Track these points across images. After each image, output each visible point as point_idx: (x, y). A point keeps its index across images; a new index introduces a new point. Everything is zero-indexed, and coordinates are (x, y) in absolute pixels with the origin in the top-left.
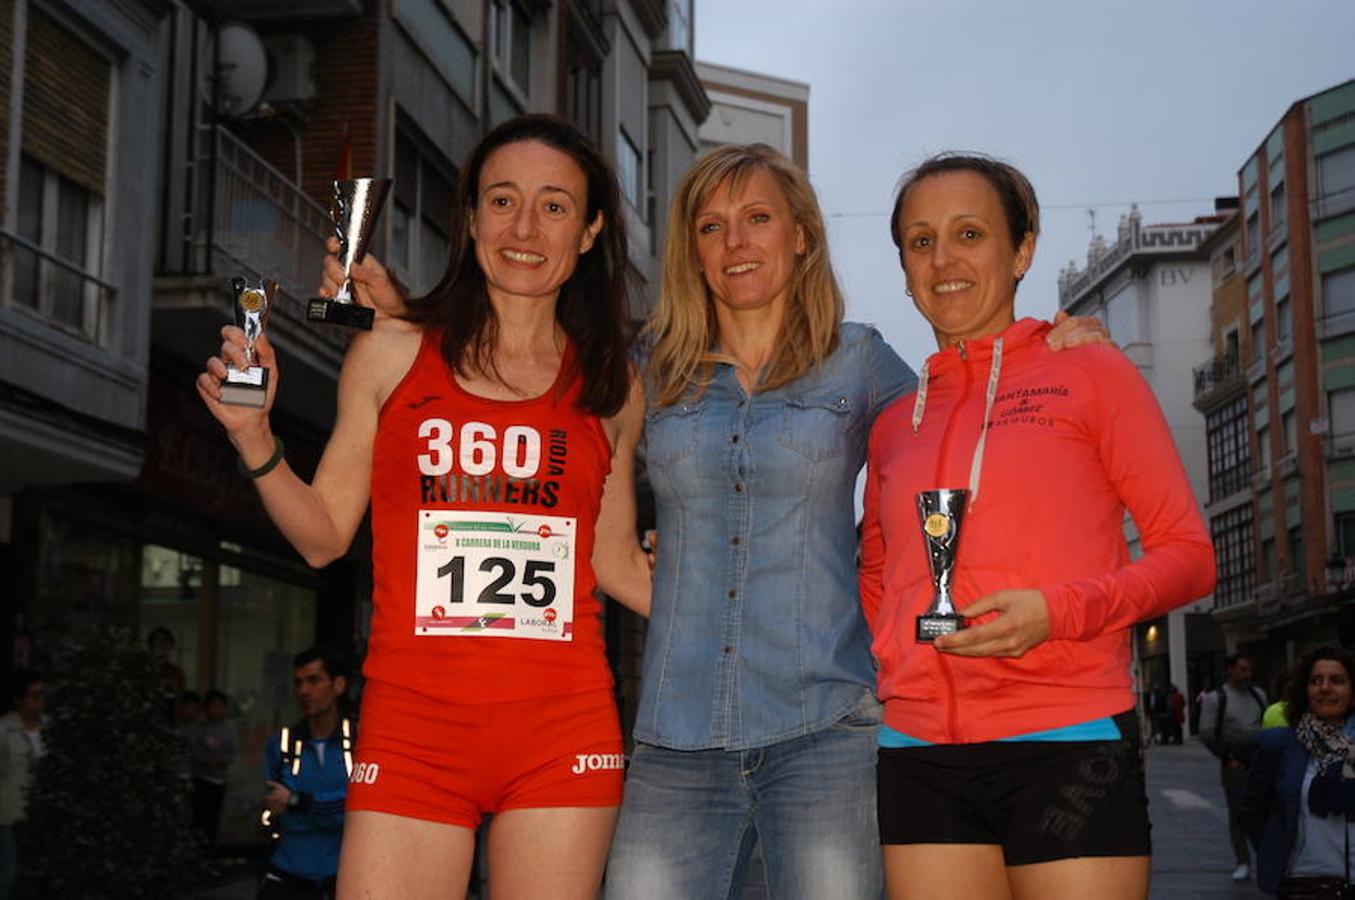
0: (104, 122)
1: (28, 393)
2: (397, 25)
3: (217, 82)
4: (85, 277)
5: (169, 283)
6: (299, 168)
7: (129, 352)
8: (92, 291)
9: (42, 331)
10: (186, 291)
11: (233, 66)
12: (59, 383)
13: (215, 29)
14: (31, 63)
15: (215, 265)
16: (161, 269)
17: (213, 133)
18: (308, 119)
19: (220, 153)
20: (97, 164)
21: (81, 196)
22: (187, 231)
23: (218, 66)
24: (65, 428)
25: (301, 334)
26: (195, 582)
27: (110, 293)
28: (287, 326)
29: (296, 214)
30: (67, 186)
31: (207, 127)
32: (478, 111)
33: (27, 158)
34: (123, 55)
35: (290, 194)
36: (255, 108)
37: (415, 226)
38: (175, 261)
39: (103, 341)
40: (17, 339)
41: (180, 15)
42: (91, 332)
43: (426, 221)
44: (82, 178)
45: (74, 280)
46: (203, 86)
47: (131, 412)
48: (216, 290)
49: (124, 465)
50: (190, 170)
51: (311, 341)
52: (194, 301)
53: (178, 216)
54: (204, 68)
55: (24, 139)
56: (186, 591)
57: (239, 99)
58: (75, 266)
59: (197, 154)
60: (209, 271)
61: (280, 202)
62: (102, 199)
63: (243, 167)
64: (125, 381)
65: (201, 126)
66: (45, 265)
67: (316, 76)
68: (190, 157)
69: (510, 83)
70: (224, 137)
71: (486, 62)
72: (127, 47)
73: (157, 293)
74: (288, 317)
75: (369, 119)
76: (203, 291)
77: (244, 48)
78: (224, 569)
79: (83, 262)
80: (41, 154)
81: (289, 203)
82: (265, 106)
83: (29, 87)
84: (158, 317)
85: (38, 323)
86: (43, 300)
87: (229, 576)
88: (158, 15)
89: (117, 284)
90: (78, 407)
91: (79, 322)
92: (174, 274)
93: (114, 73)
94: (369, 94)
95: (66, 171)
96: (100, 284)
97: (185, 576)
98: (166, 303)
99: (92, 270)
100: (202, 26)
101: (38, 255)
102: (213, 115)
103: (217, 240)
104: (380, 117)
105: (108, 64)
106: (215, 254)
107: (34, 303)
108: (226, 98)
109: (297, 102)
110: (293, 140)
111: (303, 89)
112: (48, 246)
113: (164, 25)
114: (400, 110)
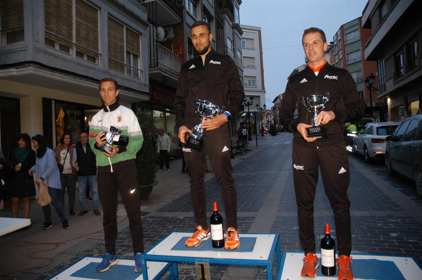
0: (139, 44)
1: (130, 88)
2: (187, 24)
3: (157, 36)
4: (138, 69)
5: (152, 69)
6: (173, 49)
7: (146, 81)
8: (139, 71)
9: (131, 78)
10: (155, 70)
11: (159, 33)
12: (135, 86)
13: (156, 28)
14: (127, 37)
15: (159, 65)
16: (150, 67)
17: (157, 44)
18: (173, 41)
19: (158, 48)
20: (139, 51)
21: (136, 57)
22: (154, 60)
23: (157, 34)
24: (136, 93)
25: (174, 75)
26: (162, 116)
27: (142, 71)
29: (172, 56)
30: (134, 55)
31: (156, 44)
33: (127, 52)
34: (141, 34)
35: (170, 53)
36: (163, 40)
38: (153, 65)
39: (142, 79)
40: (128, 80)
41: (151, 26)
42: (140, 78)
44: (136, 54)
45: (137, 70)
46: (155, 37)
47: (147, 90)
48: (159, 69)
49: (146, 98)
50: (154, 51)
51: (175, 76)
52: (156, 71)
53: (153, 58)
54: (155, 34)
55: (126, 49)
56: (161, 117)
57: (160, 39)
58: (137, 68)
59: (155, 48)
60: (158, 66)
61: (169, 54)
62: (140, 57)
63: (162, 49)
64: (145, 85)
65: (155, 43)
66: (131, 68)
67: (174, 33)
68: (154, 49)
70: (159, 45)
72: (142, 32)
73: (149, 71)
74: (171, 73)
75: (183, 40)
76: (157, 70)
77: (161, 30)
78: (167, 113)
79: (138, 68)
80: (130, 51)
81: (171, 54)
82: (165, 39)
83: (127, 40)
84: (150, 74)
85: (131, 77)
86: (132, 74)
87: (168, 114)
88: (147, 27)
89: (143, 70)
90: (138, 90)
91: (138, 77)
92: (153, 67)
93: (140, 36)
94: (183, 36)
95: (134, 53)
96: (140, 70)
97: (160, 115)
98: (151, 72)
99: (139, 68)
100: (155, 28)
101: (130, 67)
102: (157, 42)
103: (159, 61)
104: (185, 39)
105: (139, 35)
106: (159, 64)
107: (130, 74)
108: (159, 38)
109: (171, 38)
110: (171, 44)
111: (171, 35)
112: (132, 65)
113: (148, 28)
114: (188, 37)
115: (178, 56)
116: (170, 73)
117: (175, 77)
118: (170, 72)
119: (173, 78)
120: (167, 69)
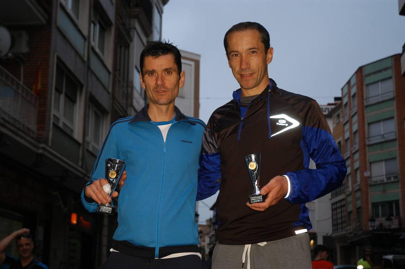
2: (58, 29)
6: (22, 76)
18: (25, 59)
25: (20, 133)
28: (16, 130)
29: (20, 91)
32: (86, 59)
35: (18, 84)
36: (7, 55)
37: (62, 98)
43: (67, 96)
51: (23, 135)
57: (1, 51)
61: (14, 87)
63: (2, 75)
67: (29, 44)
69: (97, 50)
71: (89, 43)
75: (47, 61)
77: (3, 34)
81: (18, 88)
82: (10, 54)
94: (47, 52)
104: (51, 60)
109: (22, 54)
110: (20, 66)
111: (24, 49)
114: (58, 58)
115: (33, 93)
116: (12, 128)
117: (22, 137)
118: (12, 125)
119: (18, 139)
120: (7, 118)
